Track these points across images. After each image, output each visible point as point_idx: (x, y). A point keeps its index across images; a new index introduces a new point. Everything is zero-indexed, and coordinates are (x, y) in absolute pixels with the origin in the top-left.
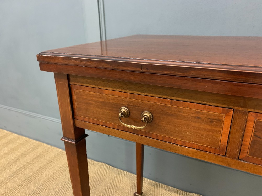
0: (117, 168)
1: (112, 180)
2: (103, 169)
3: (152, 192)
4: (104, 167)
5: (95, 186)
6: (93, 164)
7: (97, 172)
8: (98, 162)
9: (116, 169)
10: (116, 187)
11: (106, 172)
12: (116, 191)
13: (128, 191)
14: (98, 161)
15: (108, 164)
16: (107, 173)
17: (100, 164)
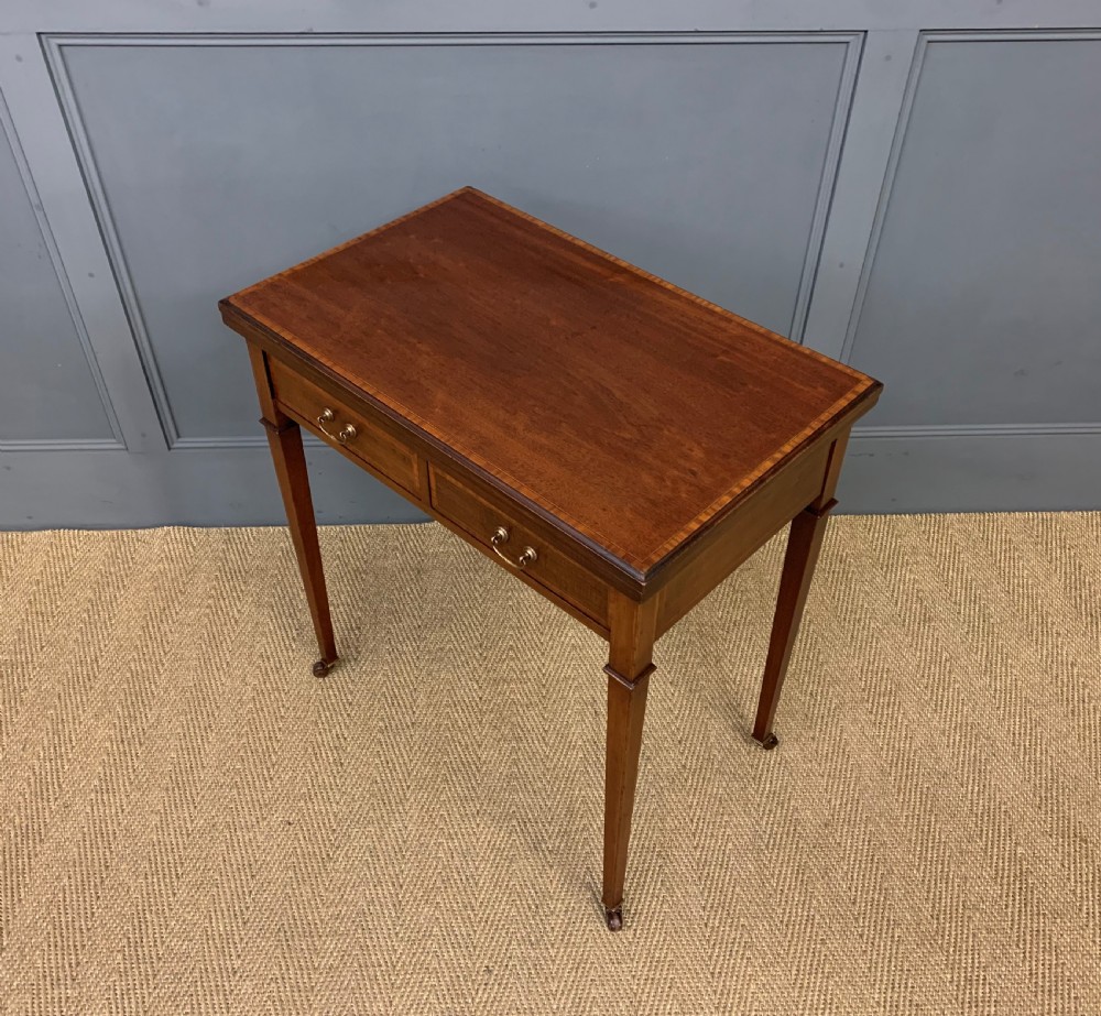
0: (219, 526)
1: (221, 560)
2: (177, 543)
3: (339, 553)
4: (178, 536)
5: (180, 591)
6: (138, 540)
7: (163, 555)
8: (152, 531)
9: (215, 529)
10: (240, 572)
11: (191, 548)
12: (244, 583)
13: (276, 572)
14: (149, 528)
15: (184, 526)
16: (194, 548)
17: (160, 532)
